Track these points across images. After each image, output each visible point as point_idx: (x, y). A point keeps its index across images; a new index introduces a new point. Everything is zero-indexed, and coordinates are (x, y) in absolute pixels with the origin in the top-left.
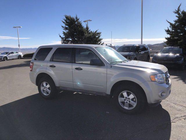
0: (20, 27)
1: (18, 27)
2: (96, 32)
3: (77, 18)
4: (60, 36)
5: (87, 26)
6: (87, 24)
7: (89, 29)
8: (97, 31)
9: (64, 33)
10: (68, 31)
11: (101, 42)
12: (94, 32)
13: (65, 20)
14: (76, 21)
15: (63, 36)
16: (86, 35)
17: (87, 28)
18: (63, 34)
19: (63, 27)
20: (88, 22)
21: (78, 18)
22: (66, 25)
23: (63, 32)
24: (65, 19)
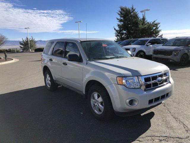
0: (81, 22)
1: (80, 22)
2: (153, 23)
3: (132, 8)
4: (115, 29)
5: (143, 17)
6: (144, 14)
7: (146, 20)
8: (155, 22)
9: (119, 25)
10: (123, 23)
11: (159, 34)
12: (151, 23)
13: (120, 12)
14: (132, 12)
15: (117, 28)
16: (141, 26)
17: (144, 19)
18: (118, 27)
19: (118, 19)
20: (146, 11)
21: (134, 8)
22: (121, 17)
23: (117, 25)
24: (120, 10)
